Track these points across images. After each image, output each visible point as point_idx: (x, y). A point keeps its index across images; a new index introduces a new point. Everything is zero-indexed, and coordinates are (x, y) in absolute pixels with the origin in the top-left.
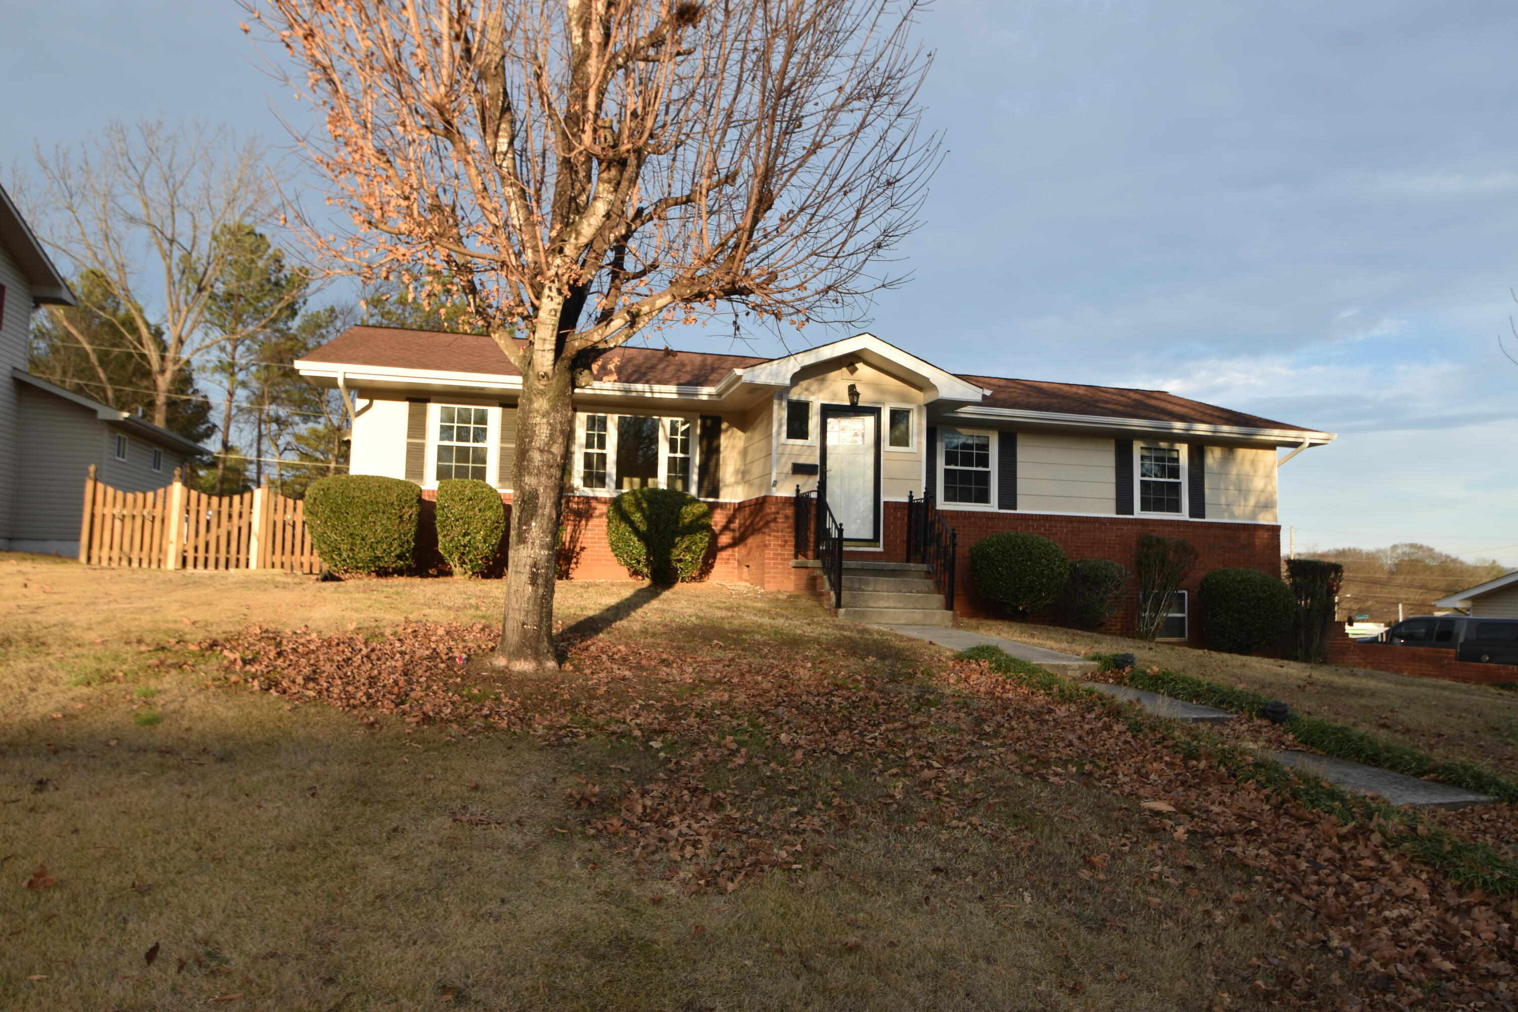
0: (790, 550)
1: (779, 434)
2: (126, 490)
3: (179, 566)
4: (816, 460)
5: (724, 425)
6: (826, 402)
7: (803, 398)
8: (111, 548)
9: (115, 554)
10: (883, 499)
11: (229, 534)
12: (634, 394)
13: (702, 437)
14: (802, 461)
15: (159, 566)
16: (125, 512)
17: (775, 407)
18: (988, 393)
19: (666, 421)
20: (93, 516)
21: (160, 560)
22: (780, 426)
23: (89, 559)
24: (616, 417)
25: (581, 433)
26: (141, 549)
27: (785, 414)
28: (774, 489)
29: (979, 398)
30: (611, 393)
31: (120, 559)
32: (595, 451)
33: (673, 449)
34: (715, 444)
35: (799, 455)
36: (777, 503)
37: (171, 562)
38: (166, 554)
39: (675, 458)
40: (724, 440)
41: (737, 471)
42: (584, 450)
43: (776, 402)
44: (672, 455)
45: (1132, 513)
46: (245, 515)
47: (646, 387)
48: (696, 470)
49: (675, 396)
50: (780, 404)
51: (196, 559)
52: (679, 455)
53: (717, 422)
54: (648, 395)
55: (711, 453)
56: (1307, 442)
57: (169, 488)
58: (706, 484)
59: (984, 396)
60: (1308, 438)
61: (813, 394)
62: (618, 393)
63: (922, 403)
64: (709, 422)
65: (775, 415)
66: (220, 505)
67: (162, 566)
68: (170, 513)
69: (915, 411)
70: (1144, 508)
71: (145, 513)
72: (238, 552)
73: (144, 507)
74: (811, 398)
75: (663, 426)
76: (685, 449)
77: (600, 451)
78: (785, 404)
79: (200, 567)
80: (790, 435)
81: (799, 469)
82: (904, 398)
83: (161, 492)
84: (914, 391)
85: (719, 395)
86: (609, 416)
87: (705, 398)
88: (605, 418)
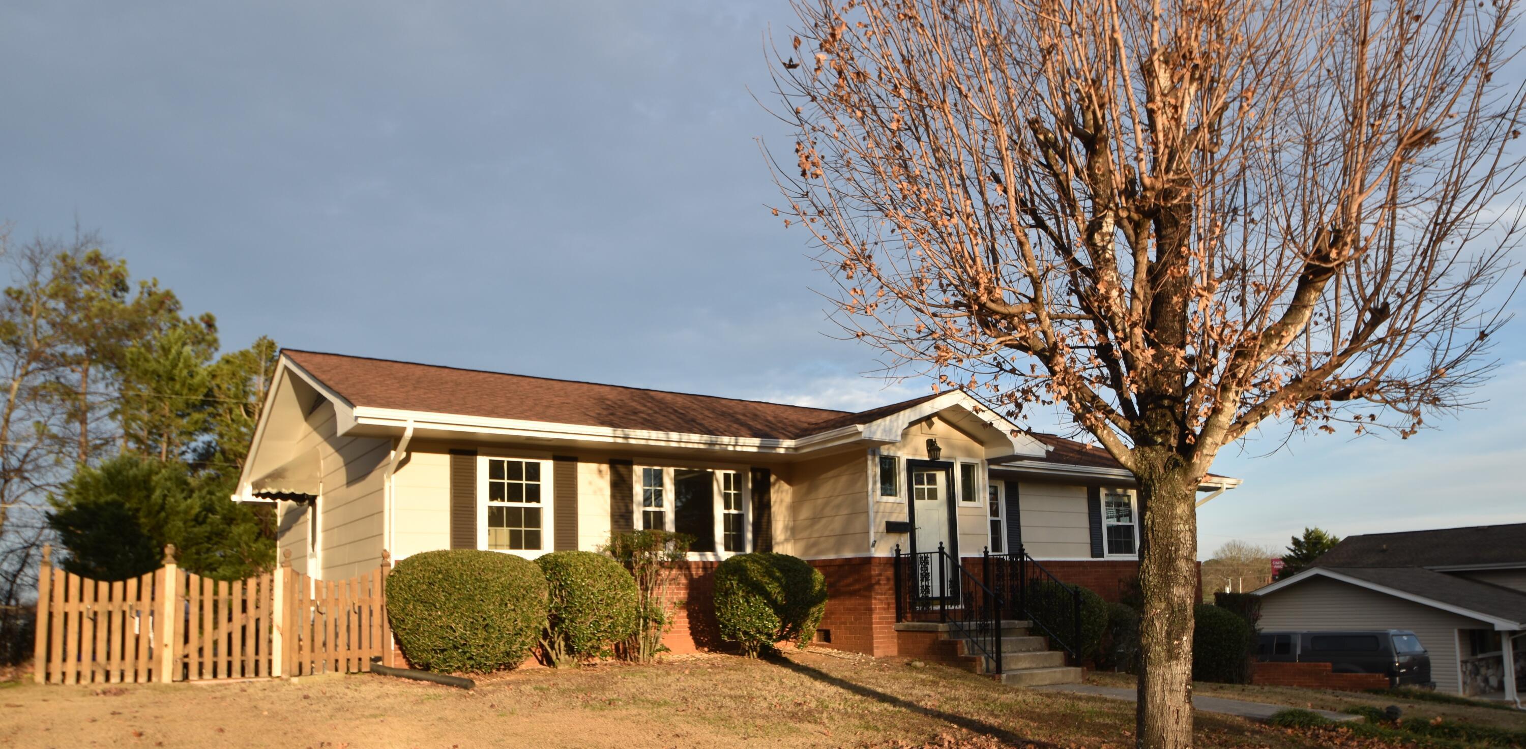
0: (892, 614)
1: (874, 491)
2: (97, 578)
3: (179, 677)
4: (904, 518)
5: (773, 478)
6: (910, 457)
7: (892, 454)
8: (79, 658)
9: (86, 667)
10: (961, 555)
11: (244, 629)
12: (717, 447)
13: (754, 490)
14: (893, 519)
15: (149, 679)
16: (97, 608)
17: (870, 463)
18: (1051, 448)
19: (720, 474)
20: (51, 615)
21: (150, 672)
22: (875, 483)
23: (48, 676)
24: (671, 470)
25: (638, 490)
26: (123, 657)
27: (878, 470)
28: (873, 549)
29: (1043, 454)
30: (696, 446)
31: (93, 674)
32: (652, 509)
33: (727, 506)
34: (765, 500)
35: (891, 513)
36: (880, 564)
37: (167, 673)
38: (160, 662)
39: (729, 514)
40: (774, 496)
41: (786, 528)
42: (642, 509)
43: (870, 457)
44: (727, 512)
45: (1102, 556)
46: (263, 604)
47: (732, 440)
48: (750, 528)
49: (755, 450)
50: (873, 460)
51: (201, 665)
52: (733, 511)
53: (766, 474)
54: (730, 448)
55: (763, 509)
56: (1225, 486)
57: (159, 572)
58: (760, 542)
59: (1048, 452)
60: (1226, 483)
61: (899, 449)
62: (702, 446)
63: (984, 458)
64: (759, 475)
65: (870, 472)
66: (230, 593)
67: (154, 679)
68: (162, 604)
69: (980, 465)
70: (1110, 551)
71: (127, 608)
72: (257, 653)
73: (125, 599)
74: (899, 454)
75: (717, 481)
76: (738, 506)
77: (657, 509)
78: (877, 460)
79: (208, 675)
80: (884, 493)
81: (893, 528)
82: (969, 452)
83: (147, 578)
84: (977, 446)
85: (796, 449)
86: (665, 469)
87: (782, 451)
88: (661, 472)
